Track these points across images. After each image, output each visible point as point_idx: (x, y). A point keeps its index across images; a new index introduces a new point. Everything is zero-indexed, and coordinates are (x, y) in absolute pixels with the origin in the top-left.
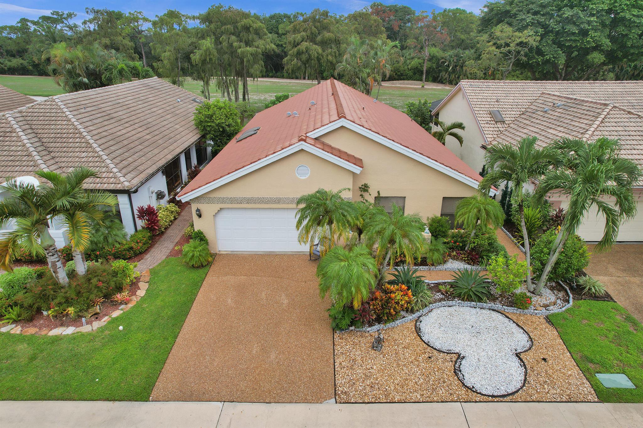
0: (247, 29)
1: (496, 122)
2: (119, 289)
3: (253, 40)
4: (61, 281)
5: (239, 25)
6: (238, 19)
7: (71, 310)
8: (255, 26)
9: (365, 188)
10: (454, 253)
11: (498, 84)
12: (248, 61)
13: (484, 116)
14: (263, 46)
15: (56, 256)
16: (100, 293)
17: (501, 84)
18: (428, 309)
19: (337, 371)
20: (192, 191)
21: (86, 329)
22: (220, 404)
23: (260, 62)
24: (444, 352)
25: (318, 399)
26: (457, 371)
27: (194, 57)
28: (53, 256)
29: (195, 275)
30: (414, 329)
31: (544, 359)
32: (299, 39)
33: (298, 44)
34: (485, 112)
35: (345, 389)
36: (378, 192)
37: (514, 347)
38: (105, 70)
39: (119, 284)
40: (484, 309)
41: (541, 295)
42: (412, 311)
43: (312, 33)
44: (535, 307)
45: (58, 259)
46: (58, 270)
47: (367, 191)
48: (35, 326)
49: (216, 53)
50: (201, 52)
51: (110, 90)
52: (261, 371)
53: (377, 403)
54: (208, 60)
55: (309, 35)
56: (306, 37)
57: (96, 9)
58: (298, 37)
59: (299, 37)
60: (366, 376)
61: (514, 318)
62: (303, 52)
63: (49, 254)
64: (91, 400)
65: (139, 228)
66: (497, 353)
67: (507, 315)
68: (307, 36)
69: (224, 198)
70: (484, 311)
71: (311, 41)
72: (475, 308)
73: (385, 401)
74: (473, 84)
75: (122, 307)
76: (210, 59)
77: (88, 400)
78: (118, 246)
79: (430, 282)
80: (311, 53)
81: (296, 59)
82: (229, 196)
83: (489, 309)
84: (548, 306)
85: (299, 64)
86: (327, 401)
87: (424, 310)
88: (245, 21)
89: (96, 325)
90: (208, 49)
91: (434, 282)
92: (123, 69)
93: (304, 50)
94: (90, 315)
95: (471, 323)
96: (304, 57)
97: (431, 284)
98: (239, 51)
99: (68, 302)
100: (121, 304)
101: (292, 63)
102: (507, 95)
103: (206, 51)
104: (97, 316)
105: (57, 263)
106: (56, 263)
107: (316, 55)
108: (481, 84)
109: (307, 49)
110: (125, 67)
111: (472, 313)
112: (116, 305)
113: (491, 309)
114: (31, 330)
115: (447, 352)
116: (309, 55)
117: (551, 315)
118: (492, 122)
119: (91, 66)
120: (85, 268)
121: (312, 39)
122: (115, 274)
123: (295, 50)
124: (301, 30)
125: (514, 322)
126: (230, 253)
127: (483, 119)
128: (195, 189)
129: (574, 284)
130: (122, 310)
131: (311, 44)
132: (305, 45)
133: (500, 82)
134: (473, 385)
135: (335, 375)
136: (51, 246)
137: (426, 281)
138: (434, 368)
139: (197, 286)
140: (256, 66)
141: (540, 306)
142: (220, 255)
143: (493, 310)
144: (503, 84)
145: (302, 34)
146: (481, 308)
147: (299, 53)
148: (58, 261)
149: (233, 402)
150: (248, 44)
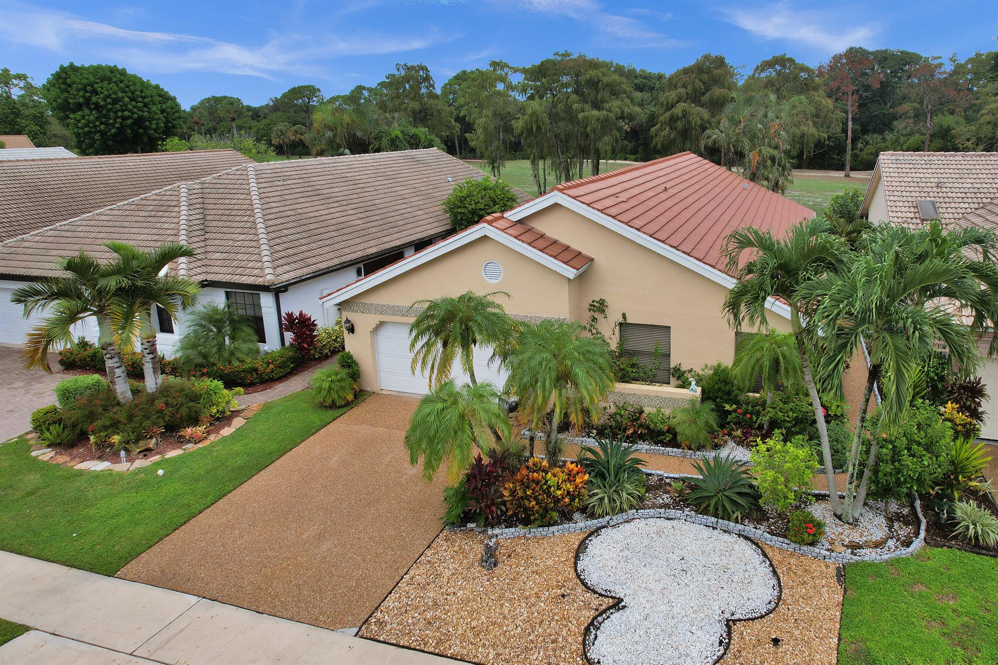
0: (594, 84)
1: (923, 220)
2: (195, 421)
3: (603, 101)
4: (120, 397)
5: (582, 79)
6: (582, 70)
7: (116, 439)
8: (606, 80)
9: (600, 307)
10: (739, 432)
11: (952, 158)
12: (594, 130)
13: (903, 209)
14: (618, 109)
15: (116, 359)
16: (160, 420)
17: (957, 158)
18: (626, 517)
19: (400, 588)
20: (338, 290)
21: (123, 467)
22: (194, 599)
23: (613, 133)
24: (595, 592)
25: (332, 623)
26: (591, 628)
27: (517, 125)
28: (111, 358)
29: (315, 417)
30: (576, 546)
31: (776, 641)
32: (673, 99)
33: (673, 106)
34: (906, 204)
35: (386, 617)
36: (624, 316)
37: (731, 608)
38: (375, 139)
39: (196, 412)
40: (729, 533)
41: (856, 526)
42: (592, 516)
43: (695, 90)
44: (831, 544)
45: (118, 364)
46: (116, 380)
47: (603, 311)
48: (70, 455)
49: (547, 120)
50: (526, 117)
51: (345, 160)
52: (289, 565)
53: (418, 650)
54: (535, 128)
55: (690, 92)
56: (685, 96)
57: (409, 64)
58: (672, 95)
59: (674, 96)
60: (436, 604)
61: (776, 557)
62: (678, 118)
63: (107, 356)
64: (46, 560)
65: (287, 344)
66: (691, 611)
67: (768, 550)
68: (687, 94)
69: (384, 306)
70: (726, 536)
71: (694, 102)
72: (714, 528)
73: (432, 650)
74: (901, 158)
75: (190, 446)
76: (539, 128)
77: (43, 560)
78: (236, 363)
79: (665, 475)
80: (690, 119)
81: (667, 129)
82: (391, 304)
83: (739, 535)
84: (860, 547)
85: (672, 136)
86: (343, 630)
87: (614, 518)
88: (592, 73)
89: (140, 463)
90: (534, 113)
91: (672, 475)
92: (397, 137)
93: (680, 114)
94: (138, 450)
95: (683, 553)
96: (680, 125)
97: (667, 478)
98: (580, 116)
99: (115, 426)
100: (189, 441)
101: (662, 134)
102: (963, 176)
103: (531, 116)
104: (147, 452)
105: (117, 370)
106: (115, 370)
107: (699, 122)
108: (918, 158)
109: (685, 114)
110: (400, 135)
111: (700, 536)
112: (182, 441)
113: (743, 536)
114: (62, 459)
115: (603, 593)
116: (689, 122)
117: (854, 564)
118: (914, 221)
119: (359, 134)
120: (156, 384)
121: (695, 98)
122: (195, 398)
123: (668, 114)
124: (679, 85)
125: (771, 565)
126: (394, 393)
127: (899, 214)
128: (341, 289)
129: (944, 514)
130: (184, 450)
131: (693, 105)
132: (681, 106)
133: (956, 155)
134: (601, 657)
135: (390, 593)
136: (110, 344)
137: (644, 470)
138: (555, 614)
139: (310, 432)
140: (606, 139)
141: (843, 545)
142: (378, 394)
143: (747, 538)
144: (960, 158)
145: (678, 91)
146: (725, 531)
147: (673, 120)
148: (118, 367)
149: (215, 600)
150: (597, 105)
